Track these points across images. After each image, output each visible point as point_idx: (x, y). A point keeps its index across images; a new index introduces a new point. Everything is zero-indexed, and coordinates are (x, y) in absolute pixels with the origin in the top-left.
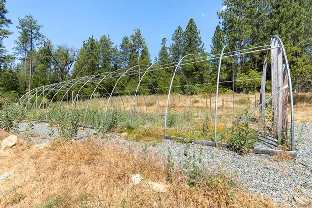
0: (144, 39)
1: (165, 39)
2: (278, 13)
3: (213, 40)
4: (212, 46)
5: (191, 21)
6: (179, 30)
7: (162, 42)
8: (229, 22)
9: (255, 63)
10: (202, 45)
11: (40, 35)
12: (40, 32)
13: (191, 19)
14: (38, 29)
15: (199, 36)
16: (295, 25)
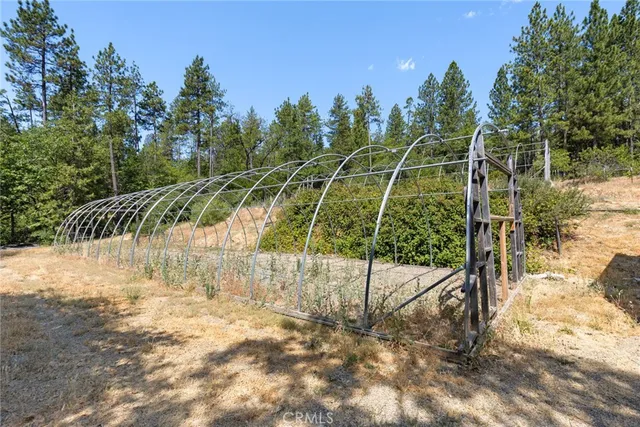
0: (377, 102)
1: (411, 98)
2: (596, 67)
3: (492, 94)
4: (491, 104)
5: (453, 65)
6: (431, 80)
7: (406, 105)
8: (522, 78)
9: (563, 137)
10: (473, 104)
11: (222, 103)
12: (224, 99)
13: (454, 63)
14: (221, 95)
15: (468, 90)
16: (619, 84)
